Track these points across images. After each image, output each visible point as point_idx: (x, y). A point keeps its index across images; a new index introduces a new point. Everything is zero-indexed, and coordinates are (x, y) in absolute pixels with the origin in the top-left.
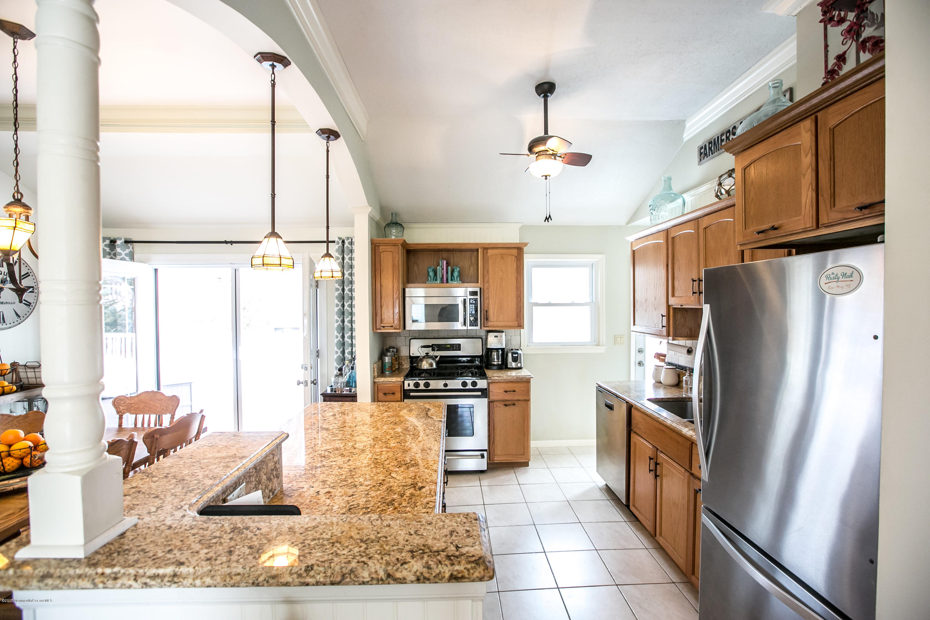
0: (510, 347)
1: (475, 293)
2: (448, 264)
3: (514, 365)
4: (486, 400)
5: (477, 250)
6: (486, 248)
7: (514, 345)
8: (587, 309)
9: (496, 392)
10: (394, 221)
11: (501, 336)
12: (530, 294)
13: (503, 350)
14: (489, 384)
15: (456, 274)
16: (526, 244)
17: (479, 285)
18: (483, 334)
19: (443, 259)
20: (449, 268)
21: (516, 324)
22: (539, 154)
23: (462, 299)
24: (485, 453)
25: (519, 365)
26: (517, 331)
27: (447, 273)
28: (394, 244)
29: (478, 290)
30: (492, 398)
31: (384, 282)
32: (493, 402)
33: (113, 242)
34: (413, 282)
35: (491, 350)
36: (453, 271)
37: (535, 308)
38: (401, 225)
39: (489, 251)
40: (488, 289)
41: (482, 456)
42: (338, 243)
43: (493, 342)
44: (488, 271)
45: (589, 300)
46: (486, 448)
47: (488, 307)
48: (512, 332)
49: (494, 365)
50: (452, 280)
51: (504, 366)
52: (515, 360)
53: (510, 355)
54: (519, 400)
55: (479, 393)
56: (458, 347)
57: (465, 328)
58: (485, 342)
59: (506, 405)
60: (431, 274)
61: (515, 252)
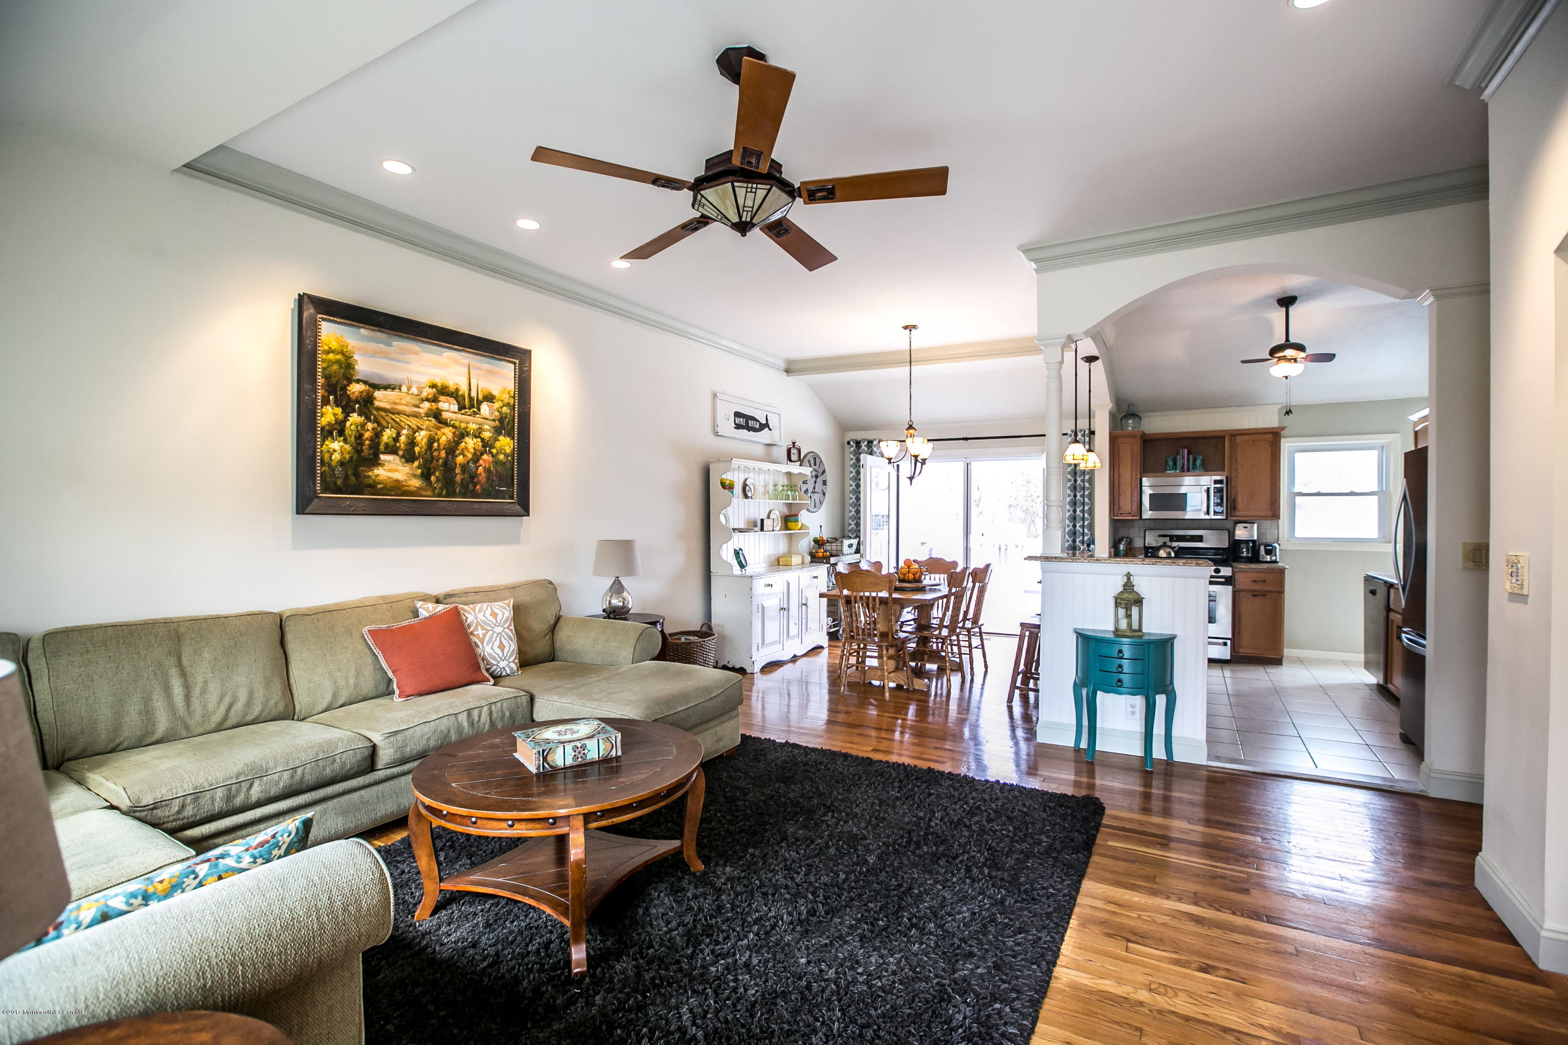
0: (1264, 541)
1: (1220, 482)
2: (1189, 453)
3: (1268, 558)
4: (1231, 587)
5: (1224, 437)
6: (1234, 435)
7: (1269, 538)
8: (1375, 499)
9: (1243, 580)
10: (1131, 412)
11: (1252, 528)
12: (1292, 482)
13: (1254, 542)
14: (1233, 572)
15: (1198, 462)
16: (1283, 428)
17: (1225, 473)
18: (1229, 525)
19: (1183, 447)
20: (1191, 456)
21: (1270, 513)
22: (1280, 359)
23: (1205, 488)
24: (1229, 642)
25: (1274, 558)
26: (1274, 522)
27: (1188, 461)
28: (1132, 436)
29: (1224, 478)
30: (1238, 587)
31: (1122, 471)
32: (1239, 591)
33: (858, 443)
34: (1149, 472)
35: (1240, 542)
36: (1195, 460)
37: (1298, 499)
38: (1138, 416)
39: (1238, 437)
40: (1236, 477)
41: (1225, 644)
42: (1071, 435)
43: (1241, 533)
44: (1236, 460)
45: (1375, 488)
46: (1230, 636)
47: (1236, 496)
48: (1267, 524)
49: (1243, 557)
50: (1193, 469)
51: (1255, 558)
52: (1269, 552)
53: (1262, 548)
54: (1270, 592)
55: (1223, 580)
56: (1200, 539)
57: (1207, 517)
58: (1231, 533)
59: (1254, 596)
60: (1171, 463)
61: (1270, 437)
